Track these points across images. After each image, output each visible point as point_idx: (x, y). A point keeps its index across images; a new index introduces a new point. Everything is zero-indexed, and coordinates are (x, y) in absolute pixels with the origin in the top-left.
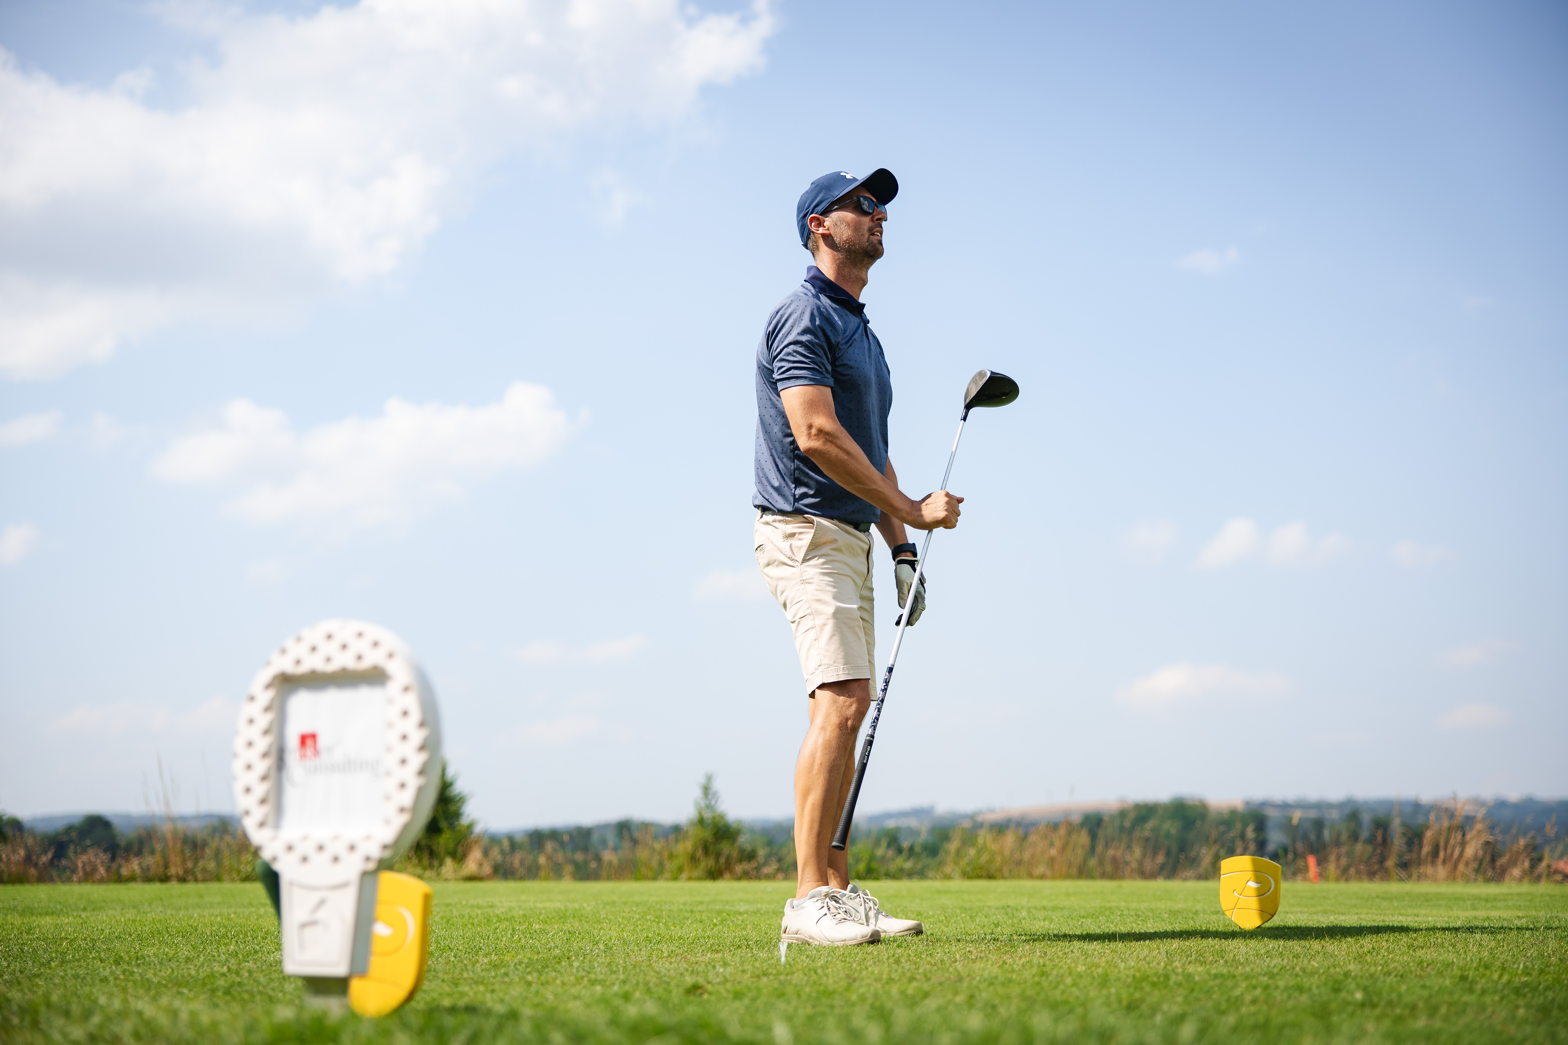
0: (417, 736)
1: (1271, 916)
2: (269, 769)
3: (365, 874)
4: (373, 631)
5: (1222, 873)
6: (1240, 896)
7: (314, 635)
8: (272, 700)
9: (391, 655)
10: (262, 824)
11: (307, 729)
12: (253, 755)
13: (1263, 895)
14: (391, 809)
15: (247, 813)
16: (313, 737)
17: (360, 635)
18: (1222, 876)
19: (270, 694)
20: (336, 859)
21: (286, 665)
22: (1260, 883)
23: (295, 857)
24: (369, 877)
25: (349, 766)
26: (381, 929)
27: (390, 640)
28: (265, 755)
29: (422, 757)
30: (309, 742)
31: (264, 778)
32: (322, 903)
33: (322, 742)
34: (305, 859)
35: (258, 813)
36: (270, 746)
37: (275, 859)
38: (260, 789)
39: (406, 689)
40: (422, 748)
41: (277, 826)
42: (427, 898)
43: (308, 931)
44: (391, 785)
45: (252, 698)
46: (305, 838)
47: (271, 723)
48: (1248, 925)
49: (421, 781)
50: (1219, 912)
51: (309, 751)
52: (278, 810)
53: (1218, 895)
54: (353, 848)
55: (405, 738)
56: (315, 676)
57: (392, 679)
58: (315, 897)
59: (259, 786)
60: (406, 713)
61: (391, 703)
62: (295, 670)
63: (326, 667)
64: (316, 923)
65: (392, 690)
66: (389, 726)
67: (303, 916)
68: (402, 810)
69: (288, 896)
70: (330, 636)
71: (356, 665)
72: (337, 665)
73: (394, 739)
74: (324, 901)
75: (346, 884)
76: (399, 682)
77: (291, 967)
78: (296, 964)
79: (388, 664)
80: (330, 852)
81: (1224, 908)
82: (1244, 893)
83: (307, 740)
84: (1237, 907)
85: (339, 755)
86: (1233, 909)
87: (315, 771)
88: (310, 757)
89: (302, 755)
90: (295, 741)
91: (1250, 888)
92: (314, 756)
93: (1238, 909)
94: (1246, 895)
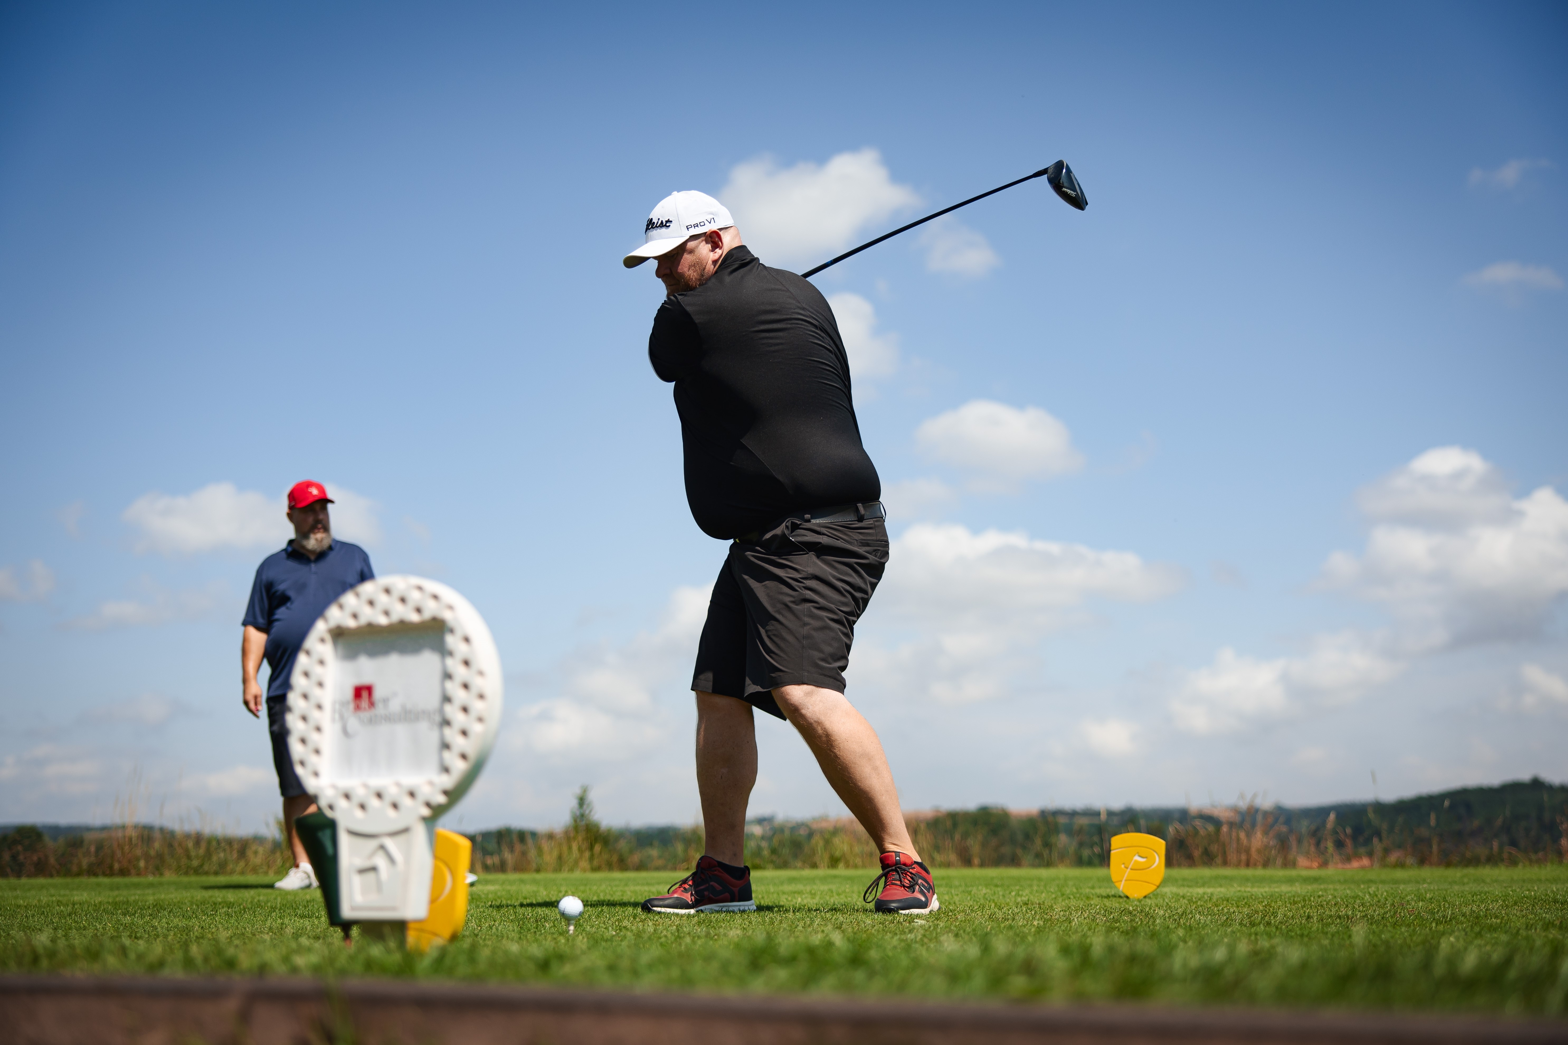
1: (1155, 887)
4: (432, 585)
5: (1112, 848)
6: (1129, 870)
9: (451, 607)
11: (362, 681)
13: (1148, 868)
16: (369, 689)
17: (419, 588)
18: (1112, 852)
20: (395, 806)
21: (345, 620)
22: (1146, 858)
23: (352, 805)
27: (448, 593)
29: (482, 704)
30: (365, 694)
32: (379, 848)
39: (467, 640)
40: (481, 697)
48: (1135, 895)
49: (481, 728)
51: (364, 703)
54: (412, 794)
55: (466, 686)
56: (371, 629)
57: (451, 631)
58: (373, 844)
59: (314, 737)
60: (466, 663)
61: (450, 654)
62: (351, 623)
63: (383, 621)
64: (374, 869)
65: (451, 641)
66: (448, 676)
67: (360, 862)
68: (464, 757)
69: (345, 843)
70: (387, 591)
71: (415, 618)
72: (395, 618)
73: (453, 688)
74: (382, 847)
75: (406, 830)
76: (459, 633)
77: (347, 911)
78: (353, 908)
79: (447, 615)
80: (388, 799)
81: (1114, 879)
82: (1130, 867)
83: (362, 693)
84: (1124, 879)
85: (395, 706)
86: (1121, 881)
87: (371, 721)
88: (365, 708)
89: (356, 707)
90: (350, 694)
91: (1136, 862)
92: (369, 707)
93: (1126, 880)
94: (1133, 868)
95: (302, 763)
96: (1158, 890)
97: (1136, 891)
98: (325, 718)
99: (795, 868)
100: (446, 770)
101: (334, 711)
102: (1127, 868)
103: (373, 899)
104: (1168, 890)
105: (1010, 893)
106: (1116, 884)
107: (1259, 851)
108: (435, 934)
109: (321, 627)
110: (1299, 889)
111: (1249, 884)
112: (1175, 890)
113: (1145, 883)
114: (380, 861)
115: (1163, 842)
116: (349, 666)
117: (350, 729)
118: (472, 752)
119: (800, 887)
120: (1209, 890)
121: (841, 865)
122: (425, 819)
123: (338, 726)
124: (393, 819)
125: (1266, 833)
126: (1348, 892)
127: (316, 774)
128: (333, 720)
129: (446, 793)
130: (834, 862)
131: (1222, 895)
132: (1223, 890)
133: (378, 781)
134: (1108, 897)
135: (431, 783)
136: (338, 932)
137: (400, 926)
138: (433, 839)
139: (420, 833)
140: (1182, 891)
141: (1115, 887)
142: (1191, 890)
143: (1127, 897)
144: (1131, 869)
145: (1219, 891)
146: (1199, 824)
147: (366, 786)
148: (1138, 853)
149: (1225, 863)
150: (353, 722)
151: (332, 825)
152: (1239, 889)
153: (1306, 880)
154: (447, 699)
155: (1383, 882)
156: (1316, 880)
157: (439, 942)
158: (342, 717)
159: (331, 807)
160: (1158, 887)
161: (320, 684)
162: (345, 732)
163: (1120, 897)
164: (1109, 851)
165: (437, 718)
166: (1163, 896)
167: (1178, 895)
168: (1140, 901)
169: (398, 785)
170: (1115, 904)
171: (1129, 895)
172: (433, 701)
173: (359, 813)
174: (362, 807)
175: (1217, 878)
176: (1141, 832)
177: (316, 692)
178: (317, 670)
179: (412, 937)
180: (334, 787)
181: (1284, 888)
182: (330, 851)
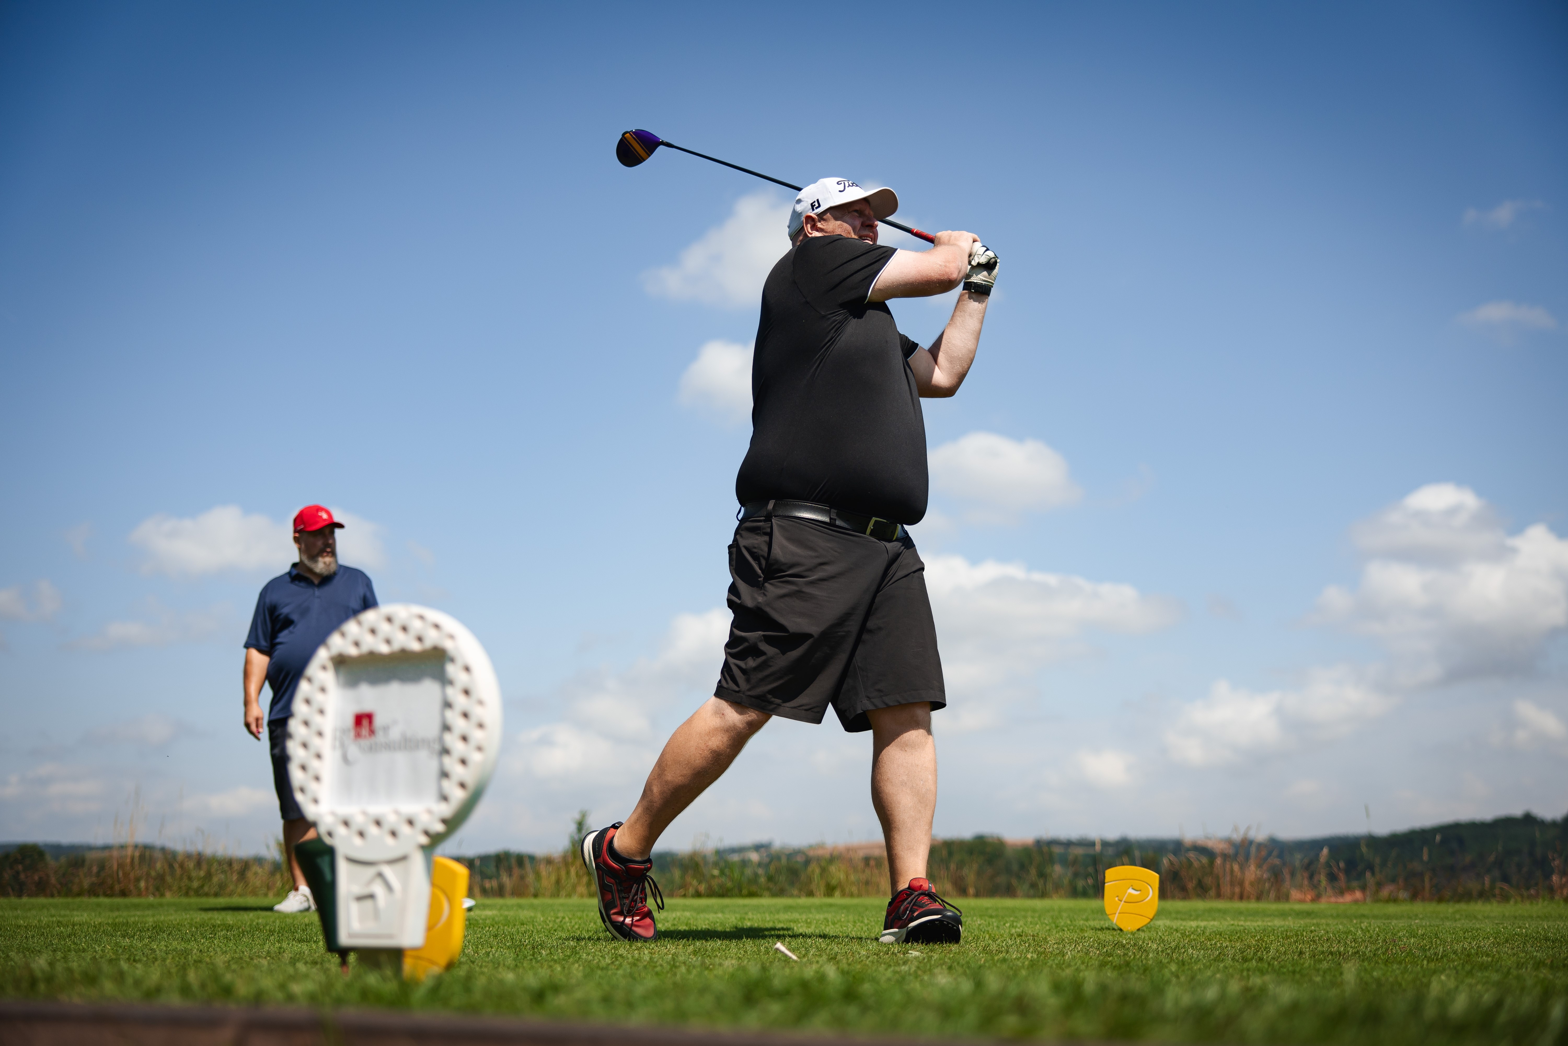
0: (476, 715)
1: (1149, 920)
4: (434, 615)
5: (1106, 881)
6: (1123, 902)
9: (452, 637)
11: (363, 710)
12: (309, 734)
13: (1142, 901)
16: (369, 717)
17: (421, 617)
18: (1106, 885)
20: (394, 834)
21: (344, 646)
22: (1140, 891)
23: (351, 832)
27: (449, 623)
29: (482, 734)
30: (365, 722)
32: (378, 876)
33: (378, 721)
39: (466, 669)
40: (480, 726)
46: (361, 814)
48: (1129, 928)
49: (480, 757)
51: (365, 731)
54: (411, 822)
55: (465, 715)
56: (372, 658)
57: (452, 660)
58: (371, 871)
59: (314, 764)
60: (467, 692)
61: (451, 683)
62: (353, 651)
63: (384, 649)
64: (371, 896)
65: (451, 670)
66: (448, 705)
67: (358, 889)
68: (462, 785)
69: (343, 870)
70: (389, 620)
71: (416, 646)
72: (396, 646)
73: (454, 718)
74: (380, 875)
75: (403, 858)
76: (460, 663)
77: (344, 938)
78: (351, 936)
79: (448, 645)
80: (387, 827)
81: (1108, 912)
82: (1124, 900)
83: (363, 720)
84: (1118, 911)
85: (395, 734)
86: (1115, 914)
87: (371, 749)
88: (365, 736)
89: (357, 735)
90: (350, 721)
91: (1130, 894)
92: (370, 735)
93: (1119, 913)
94: (1126, 901)
95: (302, 790)
96: (1151, 923)
97: (1130, 924)
98: (326, 745)
99: (792, 896)
100: (445, 798)
101: (335, 738)
102: (1121, 901)
103: (371, 926)
104: (1161, 923)
105: (1004, 924)
106: (1110, 917)
107: (1252, 884)
108: (432, 962)
109: (322, 655)
110: (1291, 923)
111: (1243, 918)
112: (1168, 923)
113: (1139, 916)
114: (378, 889)
115: (1157, 875)
116: (350, 693)
117: (350, 757)
118: (470, 781)
119: (796, 916)
120: (1202, 924)
121: (837, 893)
122: (423, 848)
123: (338, 754)
124: (391, 847)
125: (1259, 866)
126: (1341, 927)
127: (316, 801)
128: (334, 747)
129: (444, 821)
130: (830, 890)
131: (1215, 929)
132: (1216, 923)
133: (377, 809)
134: (1102, 929)
135: (430, 812)
136: (335, 959)
137: (396, 954)
138: (431, 867)
139: (418, 861)
140: (1176, 924)
141: (1109, 919)
142: (1184, 923)
143: (1121, 930)
144: (1125, 902)
145: (1213, 925)
146: (1193, 856)
147: (365, 813)
148: (1132, 886)
149: (1219, 896)
150: (353, 750)
151: (331, 852)
152: (1232, 922)
153: (1299, 914)
154: (446, 728)
155: (1375, 917)
156: (1308, 914)
157: (436, 970)
158: (343, 746)
159: (330, 834)
160: (1151, 920)
161: (321, 712)
162: (345, 759)
163: (1114, 929)
164: (1104, 883)
165: (437, 747)
166: (1156, 930)
167: (1171, 928)
168: (1133, 934)
169: (397, 813)
170: (1107, 936)
171: (1122, 928)
172: (432, 730)
173: (358, 841)
174: (361, 834)
175: (1210, 911)
176: (1136, 865)
177: (317, 719)
178: (319, 698)
179: (408, 965)
180: (333, 814)
181: (1277, 923)
182: (328, 877)
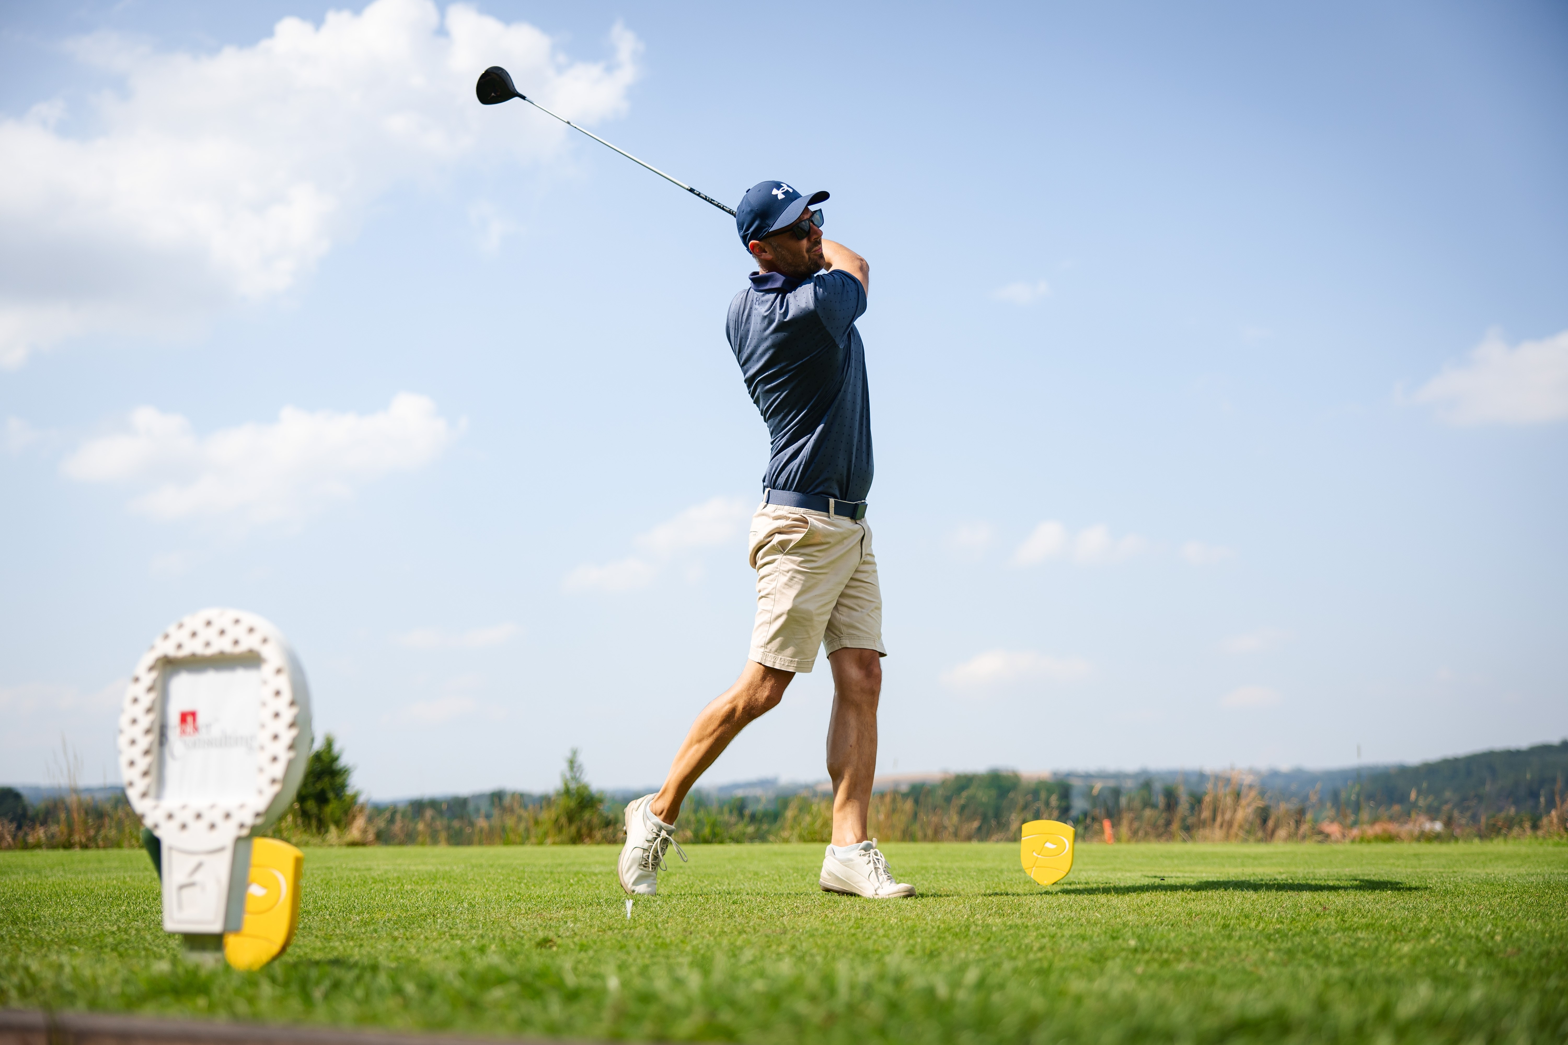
0: (288, 714)
1: (1065, 874)
2: (151, 744)
3: (239, 839)
4: (248, 619)
5: (1023, 835)
6: (1039, 856)
7: (194, 622)
8: (155, 681)
9: (265, 641)
10: (144, 795)
11: (187, 708)
12: (137, 732)
13: (1058, 855)
14: (263, 781)
15: (131, 784)
16: (193, 714)
17: (237, 621)
18: (1023, 839)
19: (154, 675)
20: (212, 826)
21: (168, 649)
22: (1057, 845)
23: (175, 824)
24: (243, 843)
25: (226, 741)
26: (255, 890)
27: (264, 627)
28: (148, 731)
29: (294, 732)
30: (190, 719)
31: (147, 752)
32: (199, 866)
33: (201, 719)
34: (184, 826)
35: (141, 784)
36: (153, 723)
37: (156, 826)
38: (143, 763)
39: (279, 671)
40: (292, 725)
41: (158, 796)
42: (298, 862)
43: (186, 892)
44: (263, 758)
45: (137, 680)
46: (184, 807)
47: (154, 702)
48: (1045, 882)
49: (291, 754)
50: (1021, 870)
51: (189, 728)
52: (160, 781)
53: (1020, 856)
54: (227, 816)
55: (277, 715)
56: (193, 658)
57: (266, 662)
58: (193, 861)
60: (279, 693)
61: (266, 684)
62: (176, 653)
63: (204, 651)
64: (193, 885)
65: (266, 671)
66: (263, 704)
67: (182, 880)
68: (274, 781)
69: (168, 858)
70: (209, 623)
71: (232, 649)
72: (215, 649)
73: (267, 717)
74: (201, 865)
75: (222, 849)
76: (273, 665)
77: (168, 924)
78: (173, 922)
79: (261, 648)
80: (206, 820)
82: (1042, 853)
83: (187, 718)
84: (1033, 864)
85: (216, 731)
86: (1033, 867)
87: (194, 745)
89: (181, 732)
90: (175, 719)
91: (1048, 848)
92: (194, 732)
93: (1036, 867)
94: (1045, 855)
97: (1046, 878)
100: (258, 793)
102: (1039, 855)
106: (1025, 866)
113: (1055, 870)
115: (1071, 828)
117: (176, 753)
124: (207, 840)
129: (258, 816)
133: (197, 803)
141: (1024, 870)
144: (1043, 856)
147: (187, 807)
148: (1050, 840)
150: (179, 746)
154: (262, 726)
160: (1067, 874)
165: (253, 745)
168: (1047, 888)
169: (216, 806)
171: (1038, 882)
173: (180, 833)
176: (1051, 819)
